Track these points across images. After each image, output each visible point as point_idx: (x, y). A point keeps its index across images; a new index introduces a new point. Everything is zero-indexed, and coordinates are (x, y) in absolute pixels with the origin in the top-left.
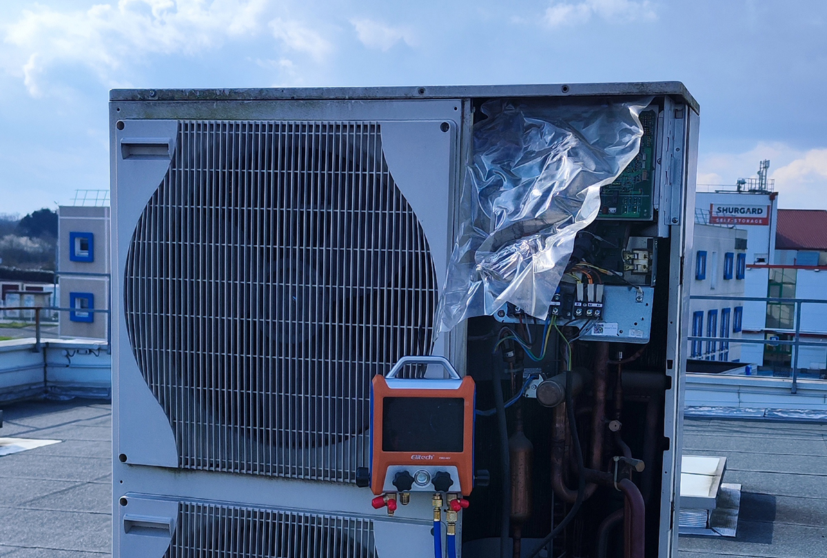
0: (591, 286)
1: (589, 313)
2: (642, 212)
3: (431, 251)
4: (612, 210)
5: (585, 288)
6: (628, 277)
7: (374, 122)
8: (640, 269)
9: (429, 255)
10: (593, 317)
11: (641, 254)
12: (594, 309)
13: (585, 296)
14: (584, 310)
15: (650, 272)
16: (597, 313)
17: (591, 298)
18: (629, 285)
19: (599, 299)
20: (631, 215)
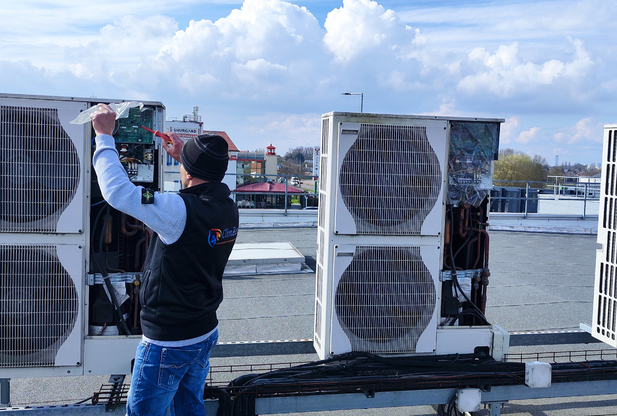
0: (133, 164)
1: (133, 173)
2: (149, 141)
3: (77, 152)
4: (140, 140)
5: (131, 165)
6: (145, 161)
7: (55, 108)
8: (149, 159)
9: (76, 153)
10: (134, 174)
11: (150, 154)
12: (135, 171)
13: (131, 168)
14: (131, 172)
15: (152, 160)
16: (136, 173)
17: (133, 168)
18: (146, 164)
19: (136, 168)
20: (146, 142)
